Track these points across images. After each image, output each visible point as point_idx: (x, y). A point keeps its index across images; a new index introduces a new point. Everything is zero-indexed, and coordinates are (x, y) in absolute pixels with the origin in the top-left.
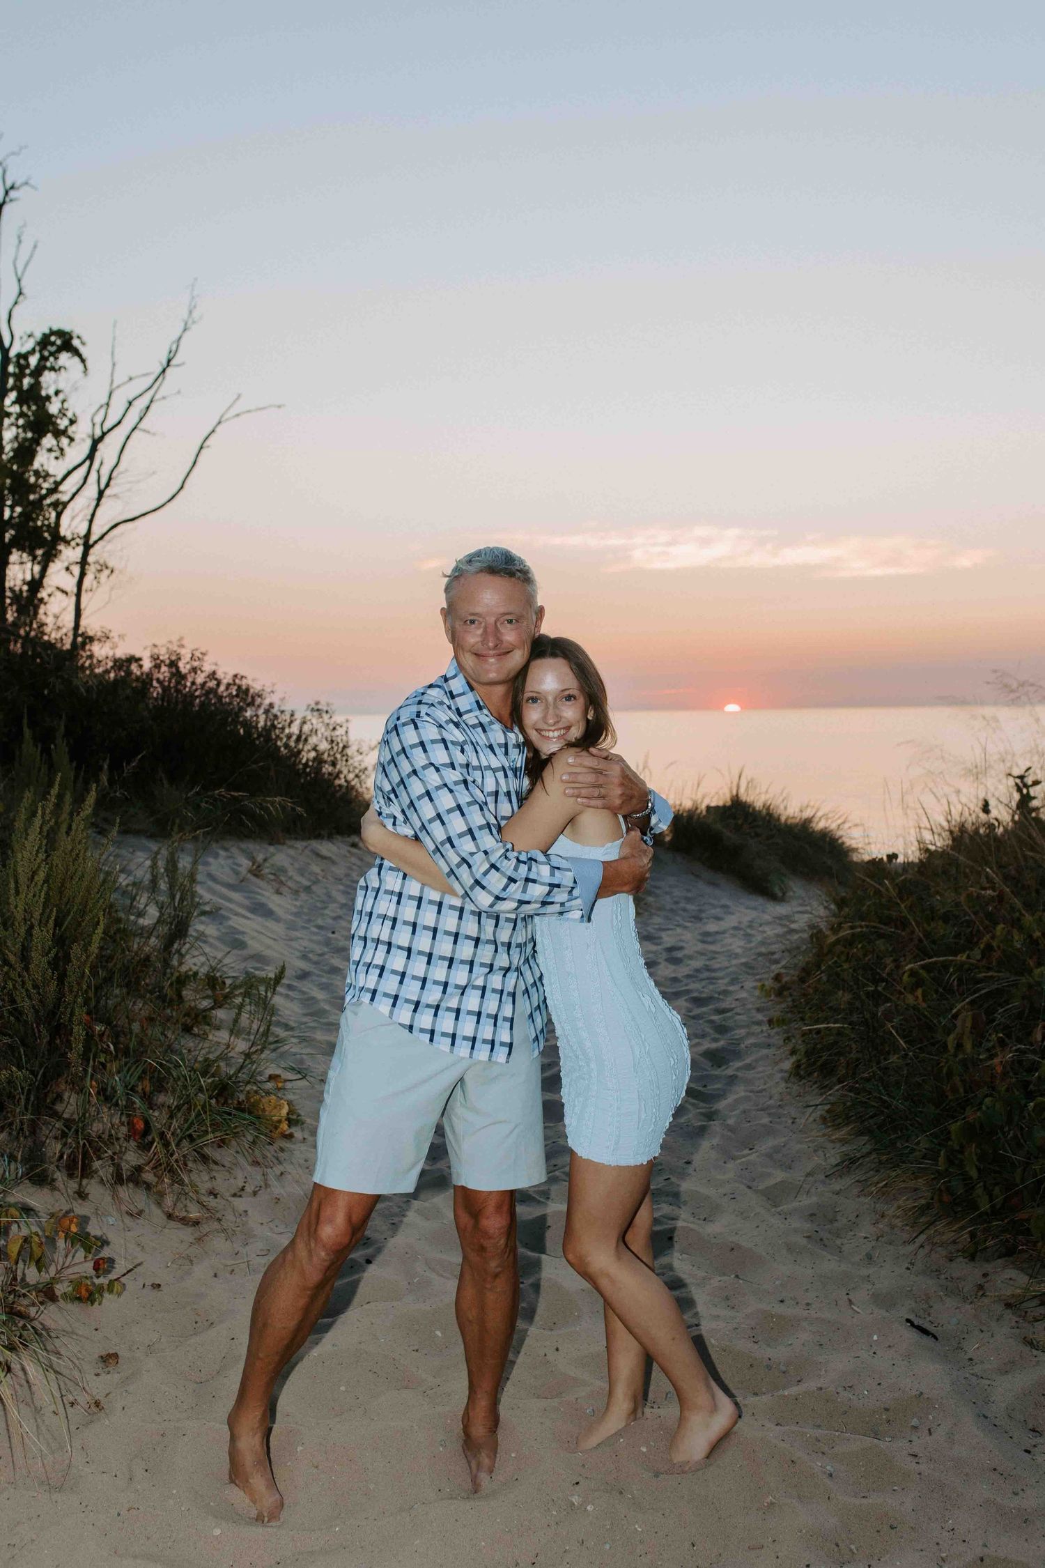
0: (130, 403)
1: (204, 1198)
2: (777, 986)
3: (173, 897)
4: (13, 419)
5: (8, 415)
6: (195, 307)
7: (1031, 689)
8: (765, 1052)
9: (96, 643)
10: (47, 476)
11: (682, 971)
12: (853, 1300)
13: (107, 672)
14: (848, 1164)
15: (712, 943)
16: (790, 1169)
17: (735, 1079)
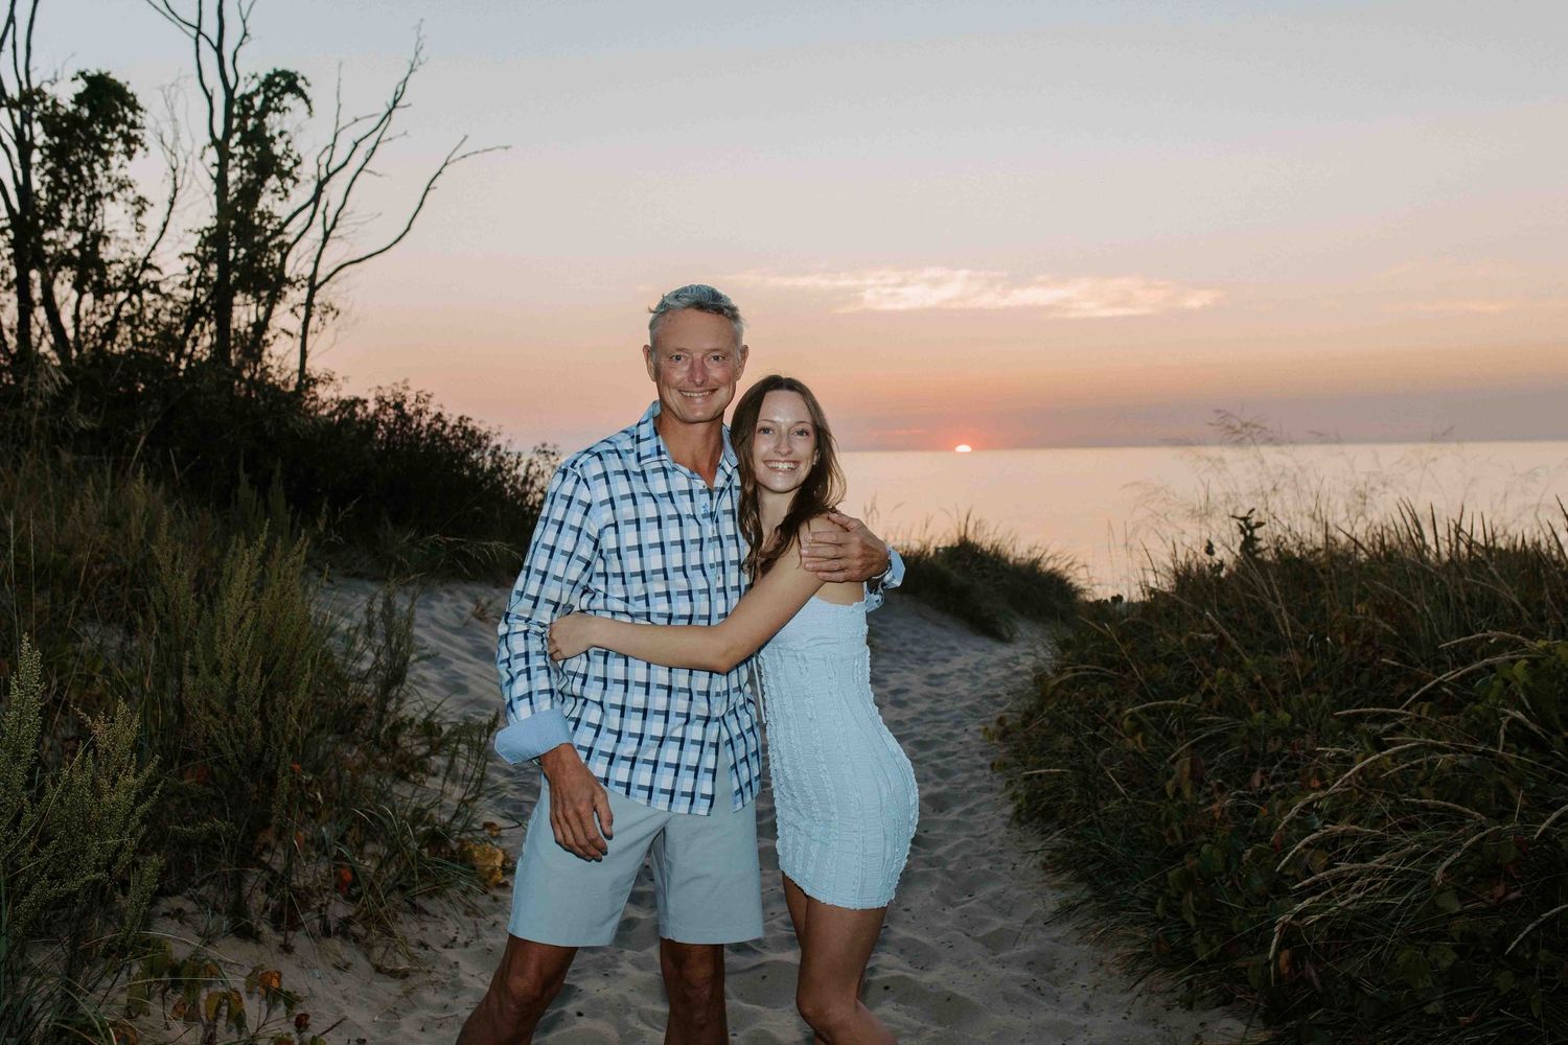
0: (356, 144)
1: (414, 950)
2: (1001, 729)
3: (389, 642)
4: (237, 160)
5: (232, 156)
6: (421, 48)
7: (1256, 430)
8: (988, 796)
9: (320, 385)
10: (271, 217)
11: (907, 714)
13: (331, 414)
14: (1066, 911)
15: (938, 685)
16: (1009, 914)
17: (956, 825)
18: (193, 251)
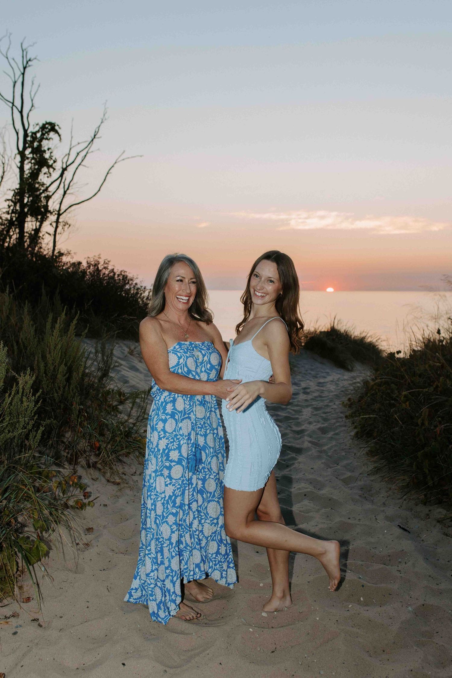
0: (78, 154)
1: (121, 475)
2: (349, 403)
4: (29, 160)
5: (27, 158)
6: (106, 113)
8: (344, 428)
9: (64, 256)
10: (43, 184)
11: (310, 397)
12: (377, 518)
13: (69, 268)
14: (377, 470)
15: (322, 386)
16: (353, 472)
17: (331, 439)
18: (10, 198)
